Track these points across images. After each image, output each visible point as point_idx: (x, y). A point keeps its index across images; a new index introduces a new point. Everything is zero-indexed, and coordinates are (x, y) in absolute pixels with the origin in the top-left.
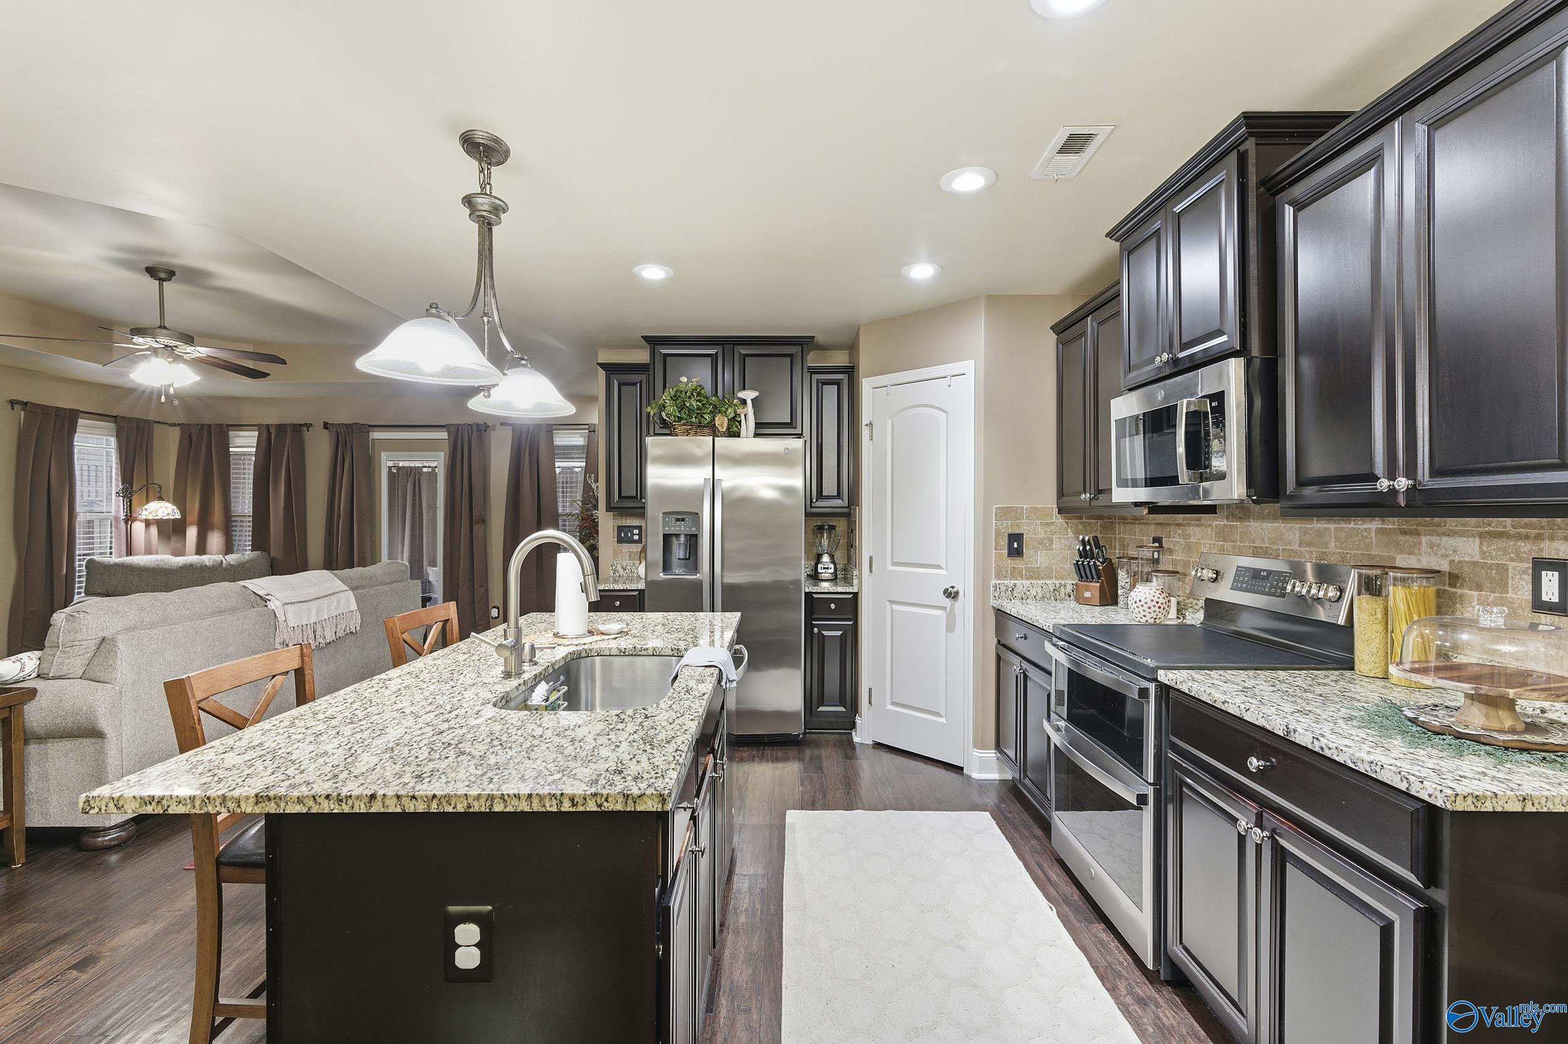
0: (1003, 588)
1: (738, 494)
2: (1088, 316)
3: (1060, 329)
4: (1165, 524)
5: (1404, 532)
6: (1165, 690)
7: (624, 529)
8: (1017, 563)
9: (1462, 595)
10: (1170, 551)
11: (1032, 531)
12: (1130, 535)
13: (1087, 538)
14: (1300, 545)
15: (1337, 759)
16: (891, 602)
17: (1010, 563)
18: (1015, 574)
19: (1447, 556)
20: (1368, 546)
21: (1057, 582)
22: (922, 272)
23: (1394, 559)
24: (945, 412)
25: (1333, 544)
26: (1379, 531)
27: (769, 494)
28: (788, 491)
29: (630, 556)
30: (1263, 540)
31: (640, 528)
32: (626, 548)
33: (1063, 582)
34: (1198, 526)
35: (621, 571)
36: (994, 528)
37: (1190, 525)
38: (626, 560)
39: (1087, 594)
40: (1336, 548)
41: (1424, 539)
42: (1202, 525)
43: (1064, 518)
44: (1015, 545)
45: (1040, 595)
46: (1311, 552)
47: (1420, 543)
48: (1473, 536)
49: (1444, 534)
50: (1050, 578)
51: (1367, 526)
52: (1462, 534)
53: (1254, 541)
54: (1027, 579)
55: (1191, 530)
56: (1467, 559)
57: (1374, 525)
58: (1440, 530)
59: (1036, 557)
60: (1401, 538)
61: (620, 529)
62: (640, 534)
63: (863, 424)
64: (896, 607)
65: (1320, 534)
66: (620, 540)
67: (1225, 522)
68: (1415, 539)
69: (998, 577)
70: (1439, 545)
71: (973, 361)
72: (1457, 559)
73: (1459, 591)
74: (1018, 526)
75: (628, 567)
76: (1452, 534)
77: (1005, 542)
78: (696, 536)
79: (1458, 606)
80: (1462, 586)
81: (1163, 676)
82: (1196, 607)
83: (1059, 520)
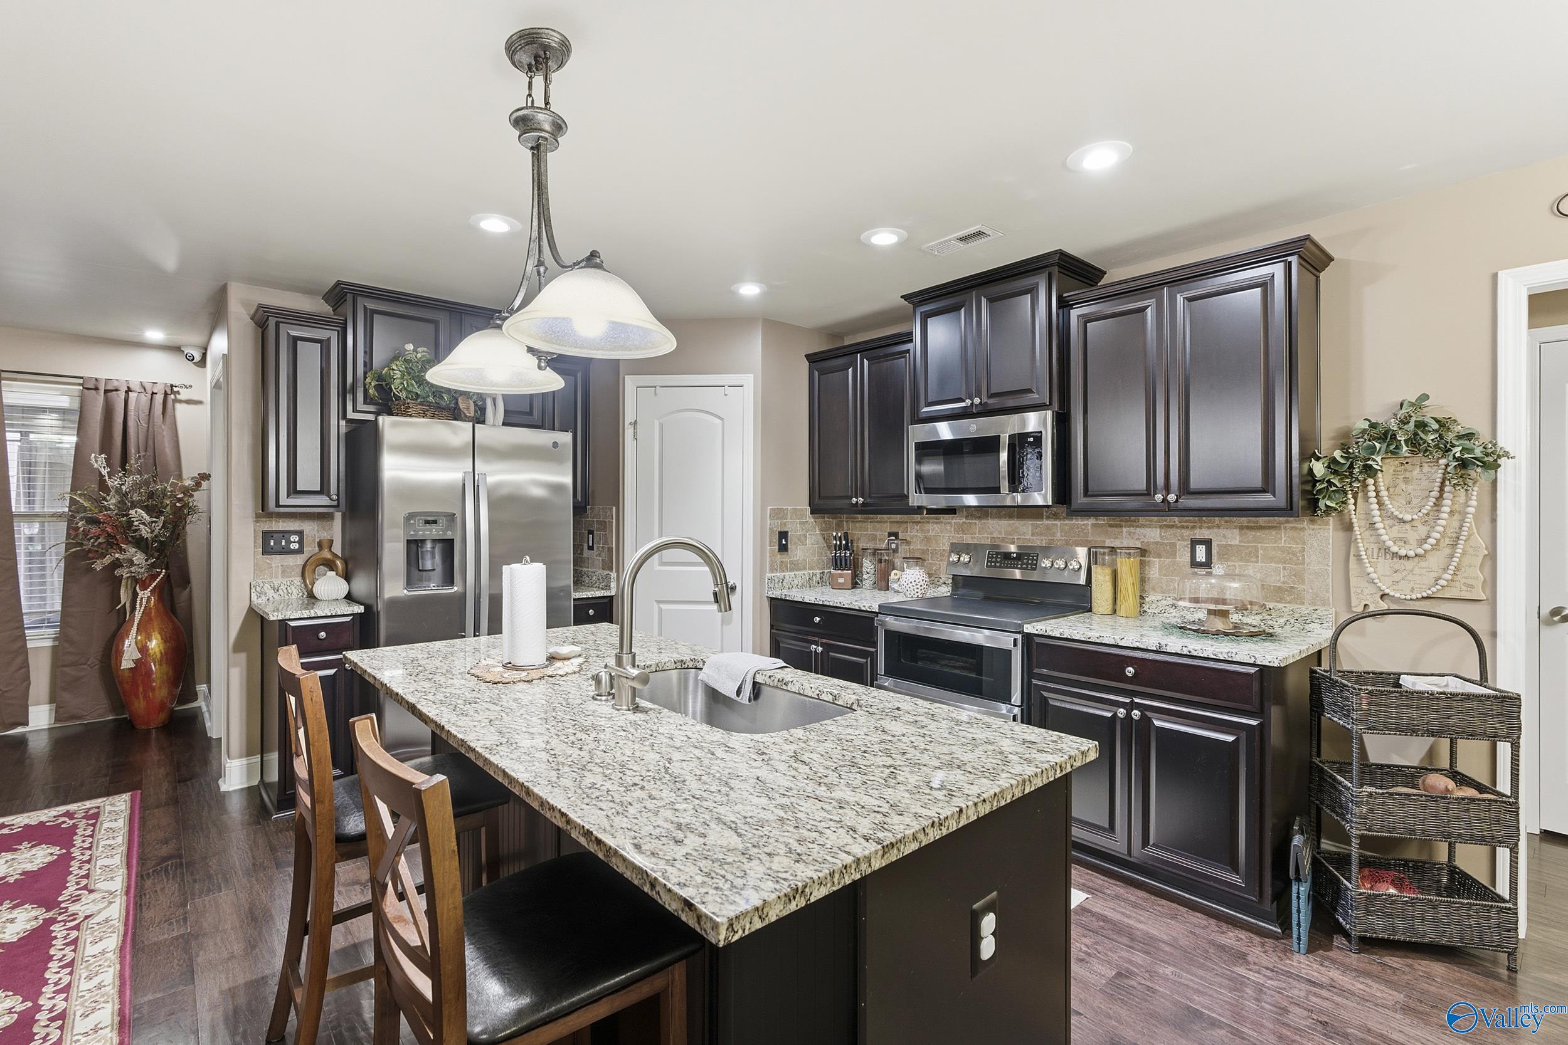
0: (777, 580)
1: (504, 491)
2: (858, 353)
3: (813, 359)
4: (902, 522)
5: (1111, 526)
6: (1028, 638)
7: (275, 535)
8: (785, 558)
9: (1149, 561)
10: (908, 543)
11: (794, 530)
12: (860, 531)
13: (839, 534)
14: (1033, 535)
15: (1202, 655)
16: (658, 602)
17: (779, 557)
18: (783, 567)
19: (1139, 539)
20: (1086, 534)
21: (811, 572)
22: (750, 290)
23: (1105, 542)
24: (721, 419)
25: (1059, 534)
26: (1093, 525)
27: (538, 492)
28: (557, 488)
29: (283, 572)
30: (1000, 533)
31: (300, 533)
32: (277, 560)
33: (814, 572)
34: (936, 523)
35: (271, 593)
36: (768, 527)
37: (928, 522)
38: (277, 577)
39: (841, 580)
40: (1062, 536)
41: (1124, 530)
42: (942, 522)
43: (815, 518)
44: (783, 541)
45: (800, 584)
46: (1042, 540)
47: (1122, 532)
48: (1156, 527)
49: (1137, 526)
50: (805, 569)
51: (1085, 522)
52: (1149, 526)
53: (992, 533)
54: (791, 571)
55: (930, 526)
56: (1152, 540)
57: (1090, 522)
58: (1135, 524)
59: (797, 552)
60: (1110, 529)
61: (267, 535)
62: (301, 542)
63: (627, 423)
64: (663, 606)
65: (1048, 528)
66: (267, 551)
67: (964, 520)
68: (1119, 530)
69: (772, 571)
70: (1134, 533)
71: (752, 375)
72: (1146, 541)
73: (1147, 559)
74: (785, 524)
75: (283, 587)
76: (1143, 526)
77: (776, 539)
78: (450, 542)
79: (1147, 568)
80: (1149, 556)
81: (1029, 628)
82: (938, 583)
83: (810, 519)
